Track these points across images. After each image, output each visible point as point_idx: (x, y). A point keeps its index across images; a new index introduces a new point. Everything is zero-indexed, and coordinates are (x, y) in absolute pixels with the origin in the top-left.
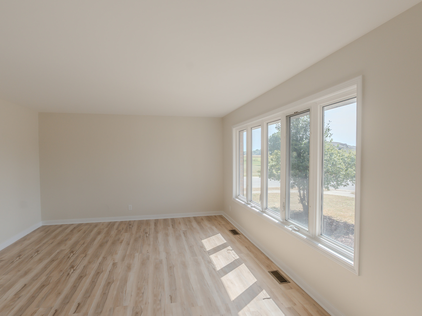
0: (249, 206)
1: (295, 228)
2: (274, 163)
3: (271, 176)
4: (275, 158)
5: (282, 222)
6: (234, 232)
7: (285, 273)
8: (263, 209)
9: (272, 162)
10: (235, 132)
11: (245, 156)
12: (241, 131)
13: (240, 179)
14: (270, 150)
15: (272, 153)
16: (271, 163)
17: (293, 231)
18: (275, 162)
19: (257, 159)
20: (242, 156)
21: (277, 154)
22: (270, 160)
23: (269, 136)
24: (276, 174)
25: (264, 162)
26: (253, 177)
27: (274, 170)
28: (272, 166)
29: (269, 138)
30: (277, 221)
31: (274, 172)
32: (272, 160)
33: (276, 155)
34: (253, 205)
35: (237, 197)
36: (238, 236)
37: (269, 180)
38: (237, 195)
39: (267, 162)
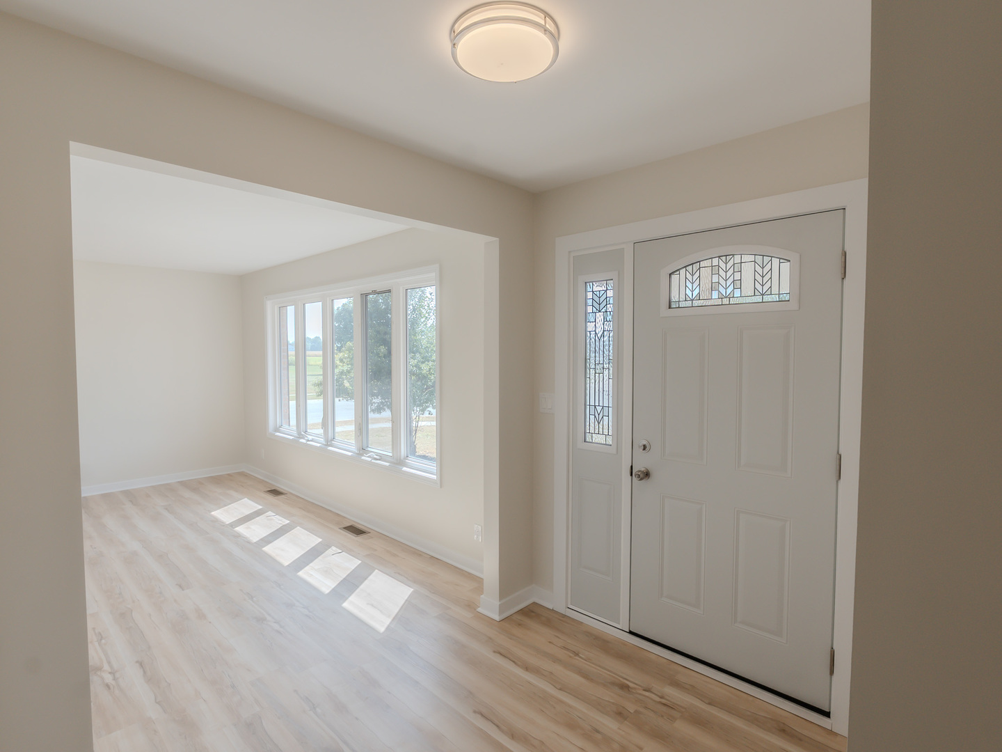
0: (302, 440)
1: (375, 456)
2: (346, 368)
3: (342, 392)
4: (349, 357)
5: (358, 454)
6: (275, 492)
7: (361, 523)
8: (327, 441)
9: (341, 364)
10: (270, 307)
11: (292, 353)
12: (282, 308)
13: (283, 397)
14: (339, 340)
15: (342, 346)
16: (340, 367)
17: (373, 461)
18: (348, 365)
19: (315, 359)
20: (286, 354)
21: (350, 350)
22: (338, 362)
23: (335, 308)
24: (351, 388)
25: (329, 364)
26: (308, 401)
27: (345, 381)
28: (342, 373)
29: (335, 312)
30: (350, 454)
31: (347, 384)
32: (341, 360)
33: (350, 352)
34: (310, 438)
35: (277, 430)
36: (283, 496)
37: (337, 400)
38: (278, 426)
39: (334, 366)
